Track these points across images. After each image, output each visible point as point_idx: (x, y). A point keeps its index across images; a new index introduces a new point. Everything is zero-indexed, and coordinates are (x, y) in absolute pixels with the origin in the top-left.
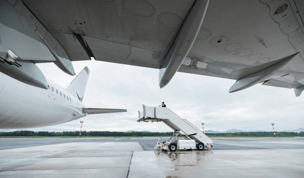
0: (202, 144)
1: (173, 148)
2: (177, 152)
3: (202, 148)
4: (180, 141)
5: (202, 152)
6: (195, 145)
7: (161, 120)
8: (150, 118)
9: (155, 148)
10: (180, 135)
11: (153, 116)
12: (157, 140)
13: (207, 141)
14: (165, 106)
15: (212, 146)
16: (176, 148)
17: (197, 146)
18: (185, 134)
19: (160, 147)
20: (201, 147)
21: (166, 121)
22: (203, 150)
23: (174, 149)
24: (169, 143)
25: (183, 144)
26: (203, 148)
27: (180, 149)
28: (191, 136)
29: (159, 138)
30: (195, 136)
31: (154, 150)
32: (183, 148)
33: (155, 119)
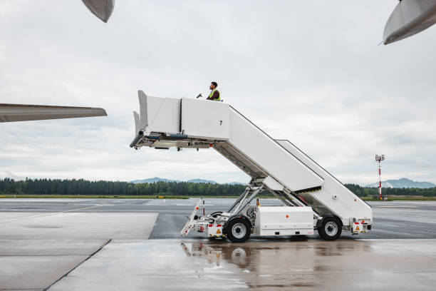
0: (337, 220)
1: (238, 231)
2: (251, 244)
3: (334, 233)
4: (261, 209)
5: (333, 244)
6: (313, 223)
7: (203, 143)
8: (163, 136)
9: (183, 232)
10: (266, 193)
11: (172, 130)
12: (191, 208)
13: (352, 211)
14: (216, 96)
15: (369, 227)
16: (249, 232)
17: (320, 227)
18: (281, 188)
19: (201, 231)
20: (330, 229)
21: (224, 148)
22: (338, 237)
23: (242, 235)
24: (227, 216)
25: (272, 218)
26: (339, 232)
27: (263, 233)
28: (304, 197)
29: (197, 202)
30: (315, 195)
31: (182, 237)
32: (272, 234)
33: (181, 140)
